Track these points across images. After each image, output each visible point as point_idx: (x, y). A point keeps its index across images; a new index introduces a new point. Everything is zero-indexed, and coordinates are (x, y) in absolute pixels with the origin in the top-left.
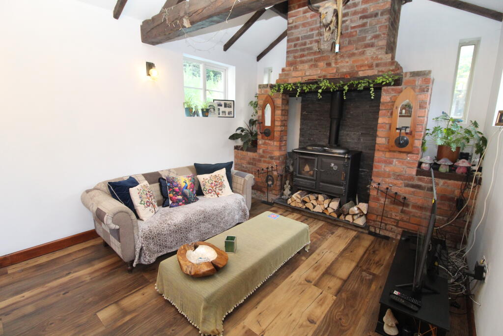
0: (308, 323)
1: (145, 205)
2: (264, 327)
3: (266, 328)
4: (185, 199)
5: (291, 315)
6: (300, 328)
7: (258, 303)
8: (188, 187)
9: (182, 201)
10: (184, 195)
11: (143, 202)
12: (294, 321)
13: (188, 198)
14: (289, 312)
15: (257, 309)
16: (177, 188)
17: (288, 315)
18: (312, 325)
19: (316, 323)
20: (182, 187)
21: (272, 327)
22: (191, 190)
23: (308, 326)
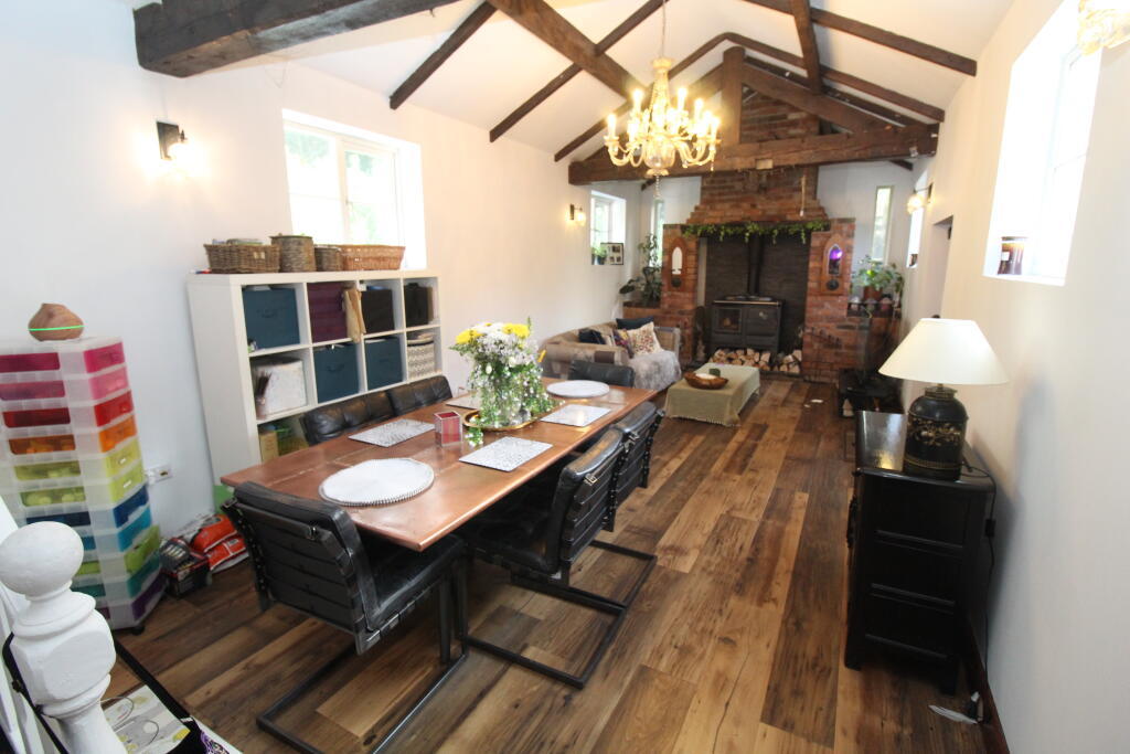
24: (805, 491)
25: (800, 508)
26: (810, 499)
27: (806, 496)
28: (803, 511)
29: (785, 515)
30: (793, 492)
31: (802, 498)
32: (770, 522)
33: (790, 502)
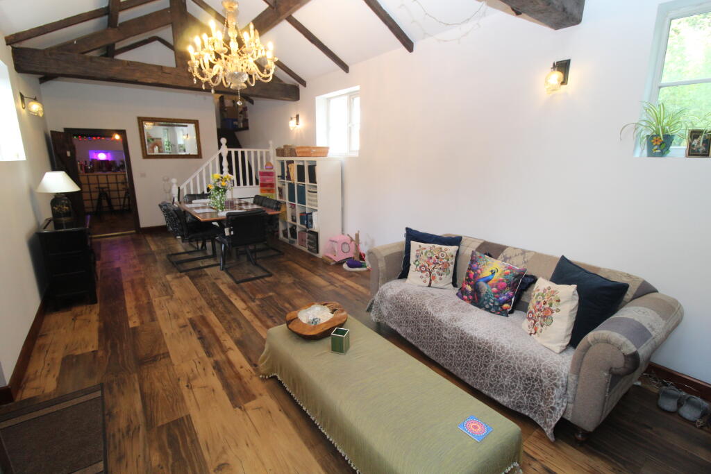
0: (222, 462)
1: (418, 267)
2: (249, 412)
3: (247, 414)
4: (473, 296)
5: (247, 445)
6: (223, 448)
7: (287, 414)
8: (491, 282)
9: (468, 295)
10: (476, 289)
11: (417, 263)
12: (237, 445)
13: (479, 298)
14: (253, 445)
15: (278, 411)
16: (473, 273)
17: (248, 442)
18: (216, 465)
19: (215, 471)
20: (481, 276)
21: (244, 420)
22: (495, 289)
23: (218, 458)
24: (134, 329)
25: (132, 316)
26: (128, 324)
27: (131, 325)
28: (129, 315)
29: (140, 309)
30: (142, 323)
31: (134, 322)
32: (146, 301)
33: (140, 316)
